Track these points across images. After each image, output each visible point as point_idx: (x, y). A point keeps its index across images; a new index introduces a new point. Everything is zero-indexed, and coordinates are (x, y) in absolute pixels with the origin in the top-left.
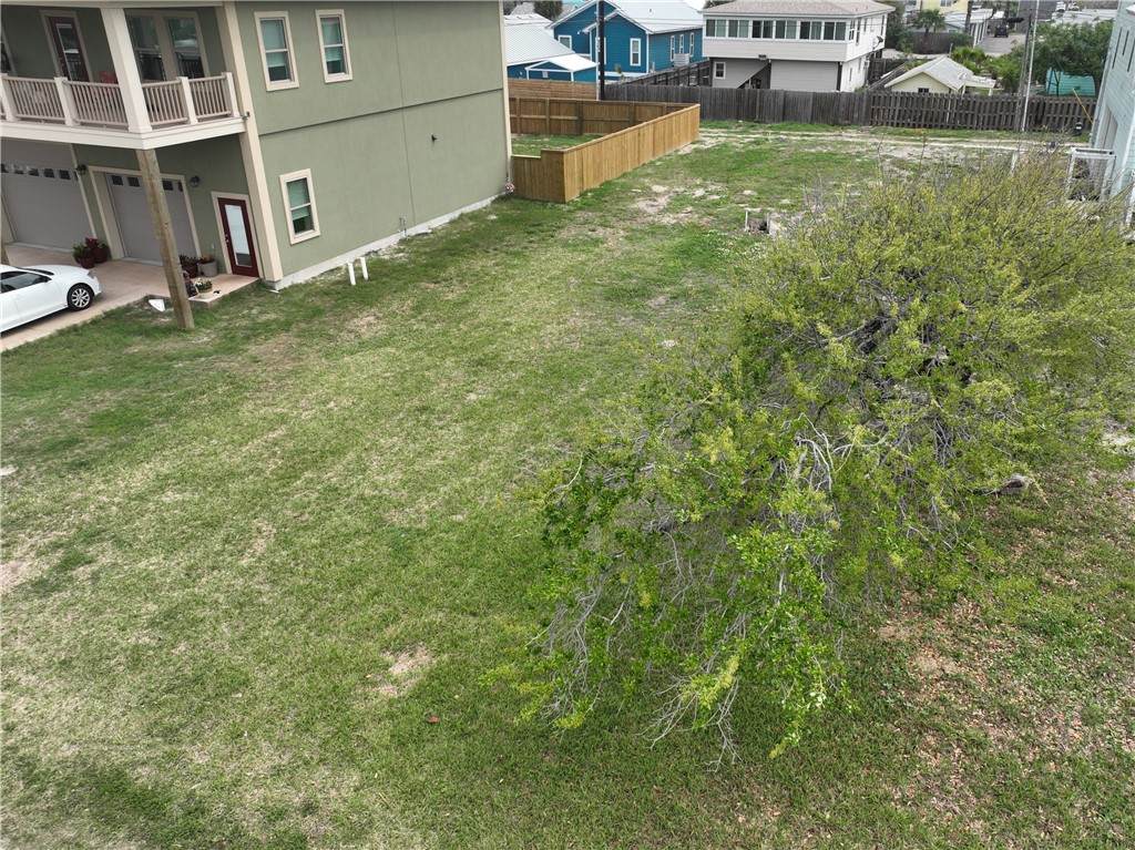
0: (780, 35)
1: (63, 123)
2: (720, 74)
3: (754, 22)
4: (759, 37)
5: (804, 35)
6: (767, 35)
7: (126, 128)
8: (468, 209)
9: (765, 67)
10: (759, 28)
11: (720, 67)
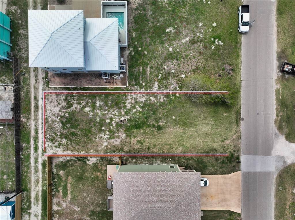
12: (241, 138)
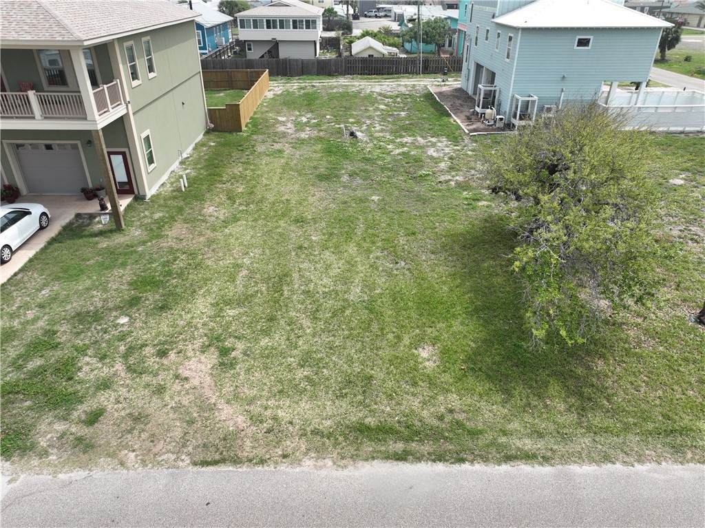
0: (282, 27)
1: (34, 118)
2: (250, 49)
3: (267, 20)
4: (270, 28)
5: (295, 27)
6: (275, 27)
7: (86, 119)
8: (197, 141)
9: (275, 45)
10: (270, 23)
11: (249, 45)
12: (205, 463)
